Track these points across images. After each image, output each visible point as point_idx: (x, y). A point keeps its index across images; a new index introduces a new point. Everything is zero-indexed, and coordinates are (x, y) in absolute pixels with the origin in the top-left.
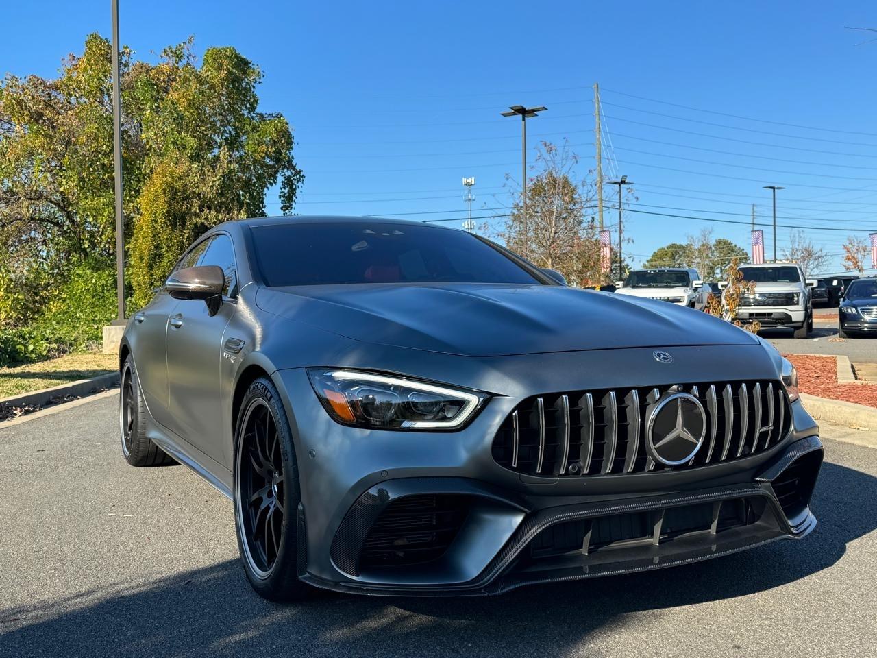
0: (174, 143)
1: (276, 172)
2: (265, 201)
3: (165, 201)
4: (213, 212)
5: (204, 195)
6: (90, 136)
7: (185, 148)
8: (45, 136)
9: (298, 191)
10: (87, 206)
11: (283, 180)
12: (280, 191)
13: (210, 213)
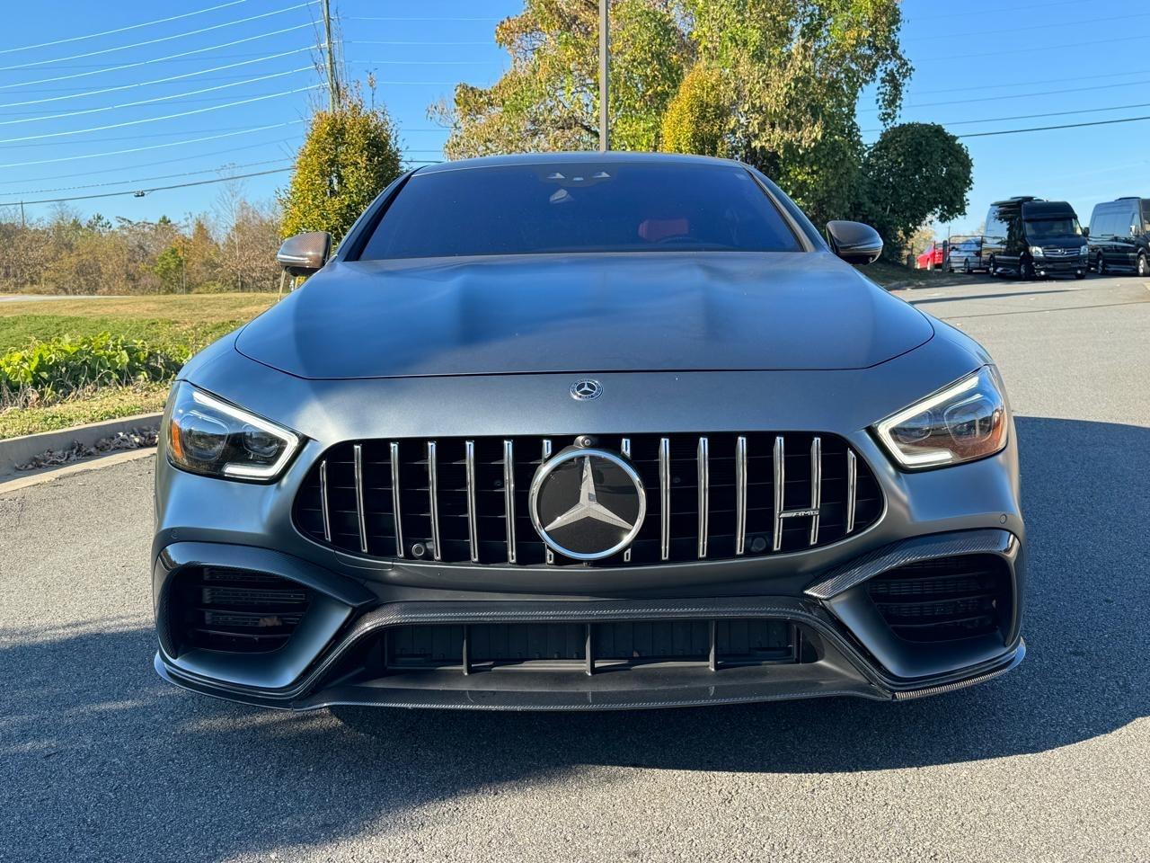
0: (732, 39)
1: (876, 65)
2: (856, 108)
3: (690, 122)
4: (778, 130)
5: (767, 108)
6: (628, 40)
7: (745, 44)
8: (576, 46)
9: (904, 89)
10: (624, 133)
11: (884, 75)
12: (877, 92)
13: (773, 131)
